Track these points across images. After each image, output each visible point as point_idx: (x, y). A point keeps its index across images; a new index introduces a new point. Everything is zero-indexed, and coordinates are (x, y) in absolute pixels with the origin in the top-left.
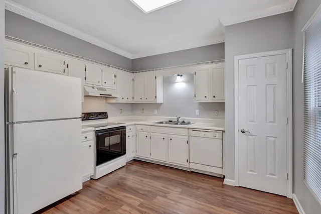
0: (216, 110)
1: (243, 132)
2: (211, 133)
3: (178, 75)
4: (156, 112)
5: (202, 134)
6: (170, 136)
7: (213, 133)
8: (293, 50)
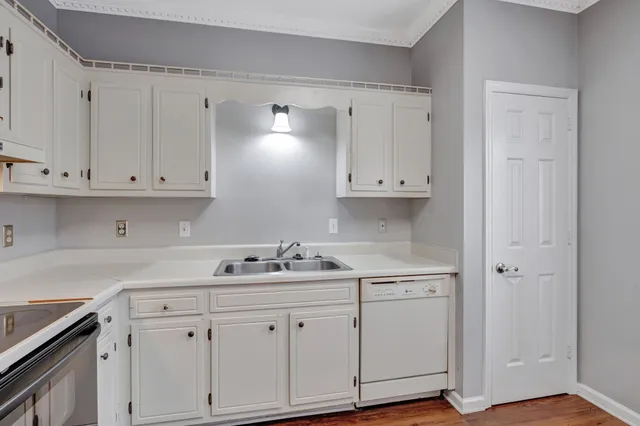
0: (382, 219)
1: (500, 271)
2: (423, 285)
3: (276, 109)
4: (185, 230)
5: (398, 290)
6: (294, 313)
7: (427, 283)
8: (579, 93)
